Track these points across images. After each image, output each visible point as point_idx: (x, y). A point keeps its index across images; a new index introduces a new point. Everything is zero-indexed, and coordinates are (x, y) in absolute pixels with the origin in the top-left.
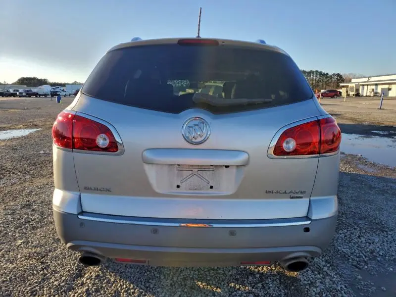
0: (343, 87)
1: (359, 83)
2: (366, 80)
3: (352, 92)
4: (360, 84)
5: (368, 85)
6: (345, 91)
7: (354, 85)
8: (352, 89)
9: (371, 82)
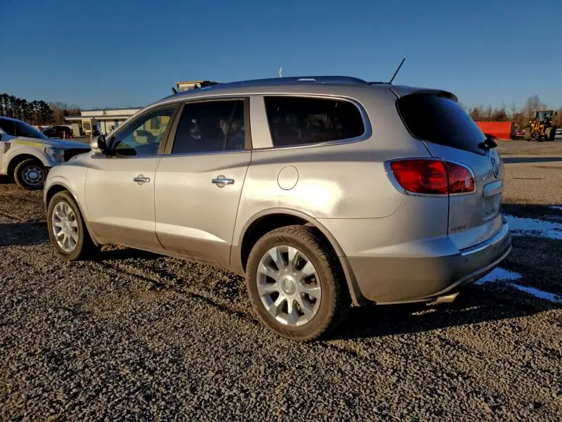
0: (74, 122)
1: (94, 117)
2: (101, 113)
3: (89, 129)
4: (96, 118)
5: (105, 121)
6: (77, 128)
7: (89, 120)
8: (87, 125)
9: (108, 116)
